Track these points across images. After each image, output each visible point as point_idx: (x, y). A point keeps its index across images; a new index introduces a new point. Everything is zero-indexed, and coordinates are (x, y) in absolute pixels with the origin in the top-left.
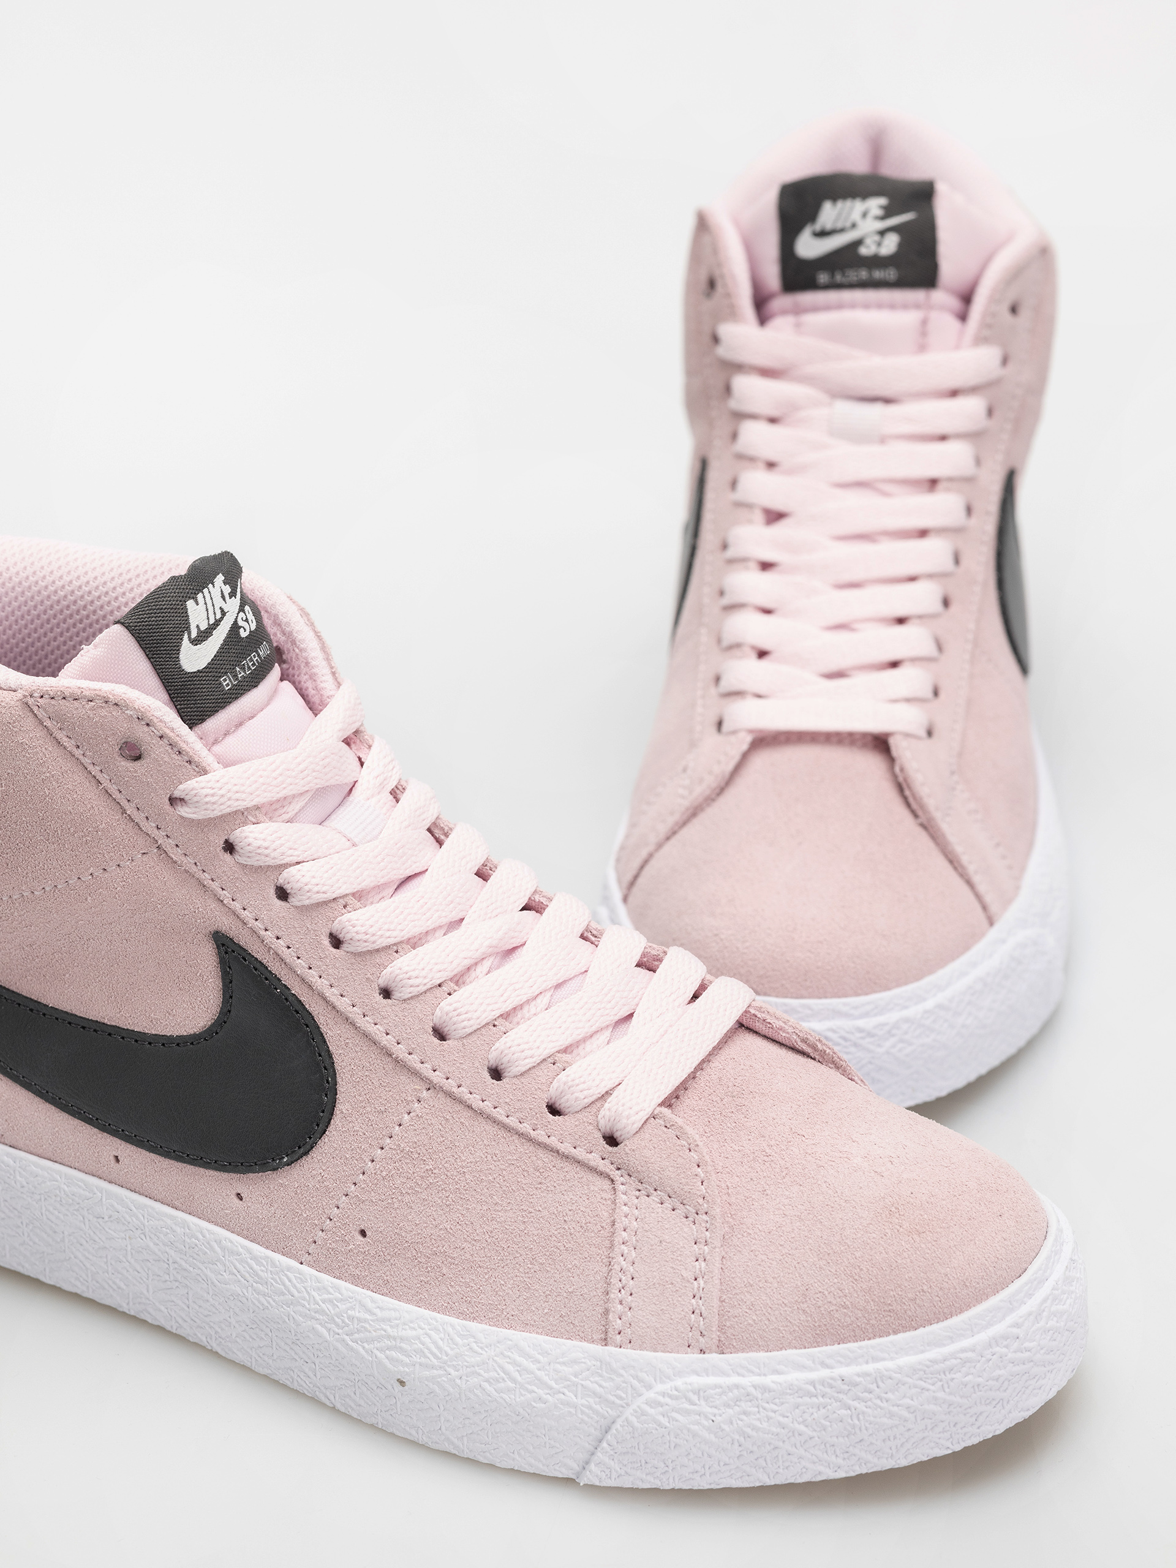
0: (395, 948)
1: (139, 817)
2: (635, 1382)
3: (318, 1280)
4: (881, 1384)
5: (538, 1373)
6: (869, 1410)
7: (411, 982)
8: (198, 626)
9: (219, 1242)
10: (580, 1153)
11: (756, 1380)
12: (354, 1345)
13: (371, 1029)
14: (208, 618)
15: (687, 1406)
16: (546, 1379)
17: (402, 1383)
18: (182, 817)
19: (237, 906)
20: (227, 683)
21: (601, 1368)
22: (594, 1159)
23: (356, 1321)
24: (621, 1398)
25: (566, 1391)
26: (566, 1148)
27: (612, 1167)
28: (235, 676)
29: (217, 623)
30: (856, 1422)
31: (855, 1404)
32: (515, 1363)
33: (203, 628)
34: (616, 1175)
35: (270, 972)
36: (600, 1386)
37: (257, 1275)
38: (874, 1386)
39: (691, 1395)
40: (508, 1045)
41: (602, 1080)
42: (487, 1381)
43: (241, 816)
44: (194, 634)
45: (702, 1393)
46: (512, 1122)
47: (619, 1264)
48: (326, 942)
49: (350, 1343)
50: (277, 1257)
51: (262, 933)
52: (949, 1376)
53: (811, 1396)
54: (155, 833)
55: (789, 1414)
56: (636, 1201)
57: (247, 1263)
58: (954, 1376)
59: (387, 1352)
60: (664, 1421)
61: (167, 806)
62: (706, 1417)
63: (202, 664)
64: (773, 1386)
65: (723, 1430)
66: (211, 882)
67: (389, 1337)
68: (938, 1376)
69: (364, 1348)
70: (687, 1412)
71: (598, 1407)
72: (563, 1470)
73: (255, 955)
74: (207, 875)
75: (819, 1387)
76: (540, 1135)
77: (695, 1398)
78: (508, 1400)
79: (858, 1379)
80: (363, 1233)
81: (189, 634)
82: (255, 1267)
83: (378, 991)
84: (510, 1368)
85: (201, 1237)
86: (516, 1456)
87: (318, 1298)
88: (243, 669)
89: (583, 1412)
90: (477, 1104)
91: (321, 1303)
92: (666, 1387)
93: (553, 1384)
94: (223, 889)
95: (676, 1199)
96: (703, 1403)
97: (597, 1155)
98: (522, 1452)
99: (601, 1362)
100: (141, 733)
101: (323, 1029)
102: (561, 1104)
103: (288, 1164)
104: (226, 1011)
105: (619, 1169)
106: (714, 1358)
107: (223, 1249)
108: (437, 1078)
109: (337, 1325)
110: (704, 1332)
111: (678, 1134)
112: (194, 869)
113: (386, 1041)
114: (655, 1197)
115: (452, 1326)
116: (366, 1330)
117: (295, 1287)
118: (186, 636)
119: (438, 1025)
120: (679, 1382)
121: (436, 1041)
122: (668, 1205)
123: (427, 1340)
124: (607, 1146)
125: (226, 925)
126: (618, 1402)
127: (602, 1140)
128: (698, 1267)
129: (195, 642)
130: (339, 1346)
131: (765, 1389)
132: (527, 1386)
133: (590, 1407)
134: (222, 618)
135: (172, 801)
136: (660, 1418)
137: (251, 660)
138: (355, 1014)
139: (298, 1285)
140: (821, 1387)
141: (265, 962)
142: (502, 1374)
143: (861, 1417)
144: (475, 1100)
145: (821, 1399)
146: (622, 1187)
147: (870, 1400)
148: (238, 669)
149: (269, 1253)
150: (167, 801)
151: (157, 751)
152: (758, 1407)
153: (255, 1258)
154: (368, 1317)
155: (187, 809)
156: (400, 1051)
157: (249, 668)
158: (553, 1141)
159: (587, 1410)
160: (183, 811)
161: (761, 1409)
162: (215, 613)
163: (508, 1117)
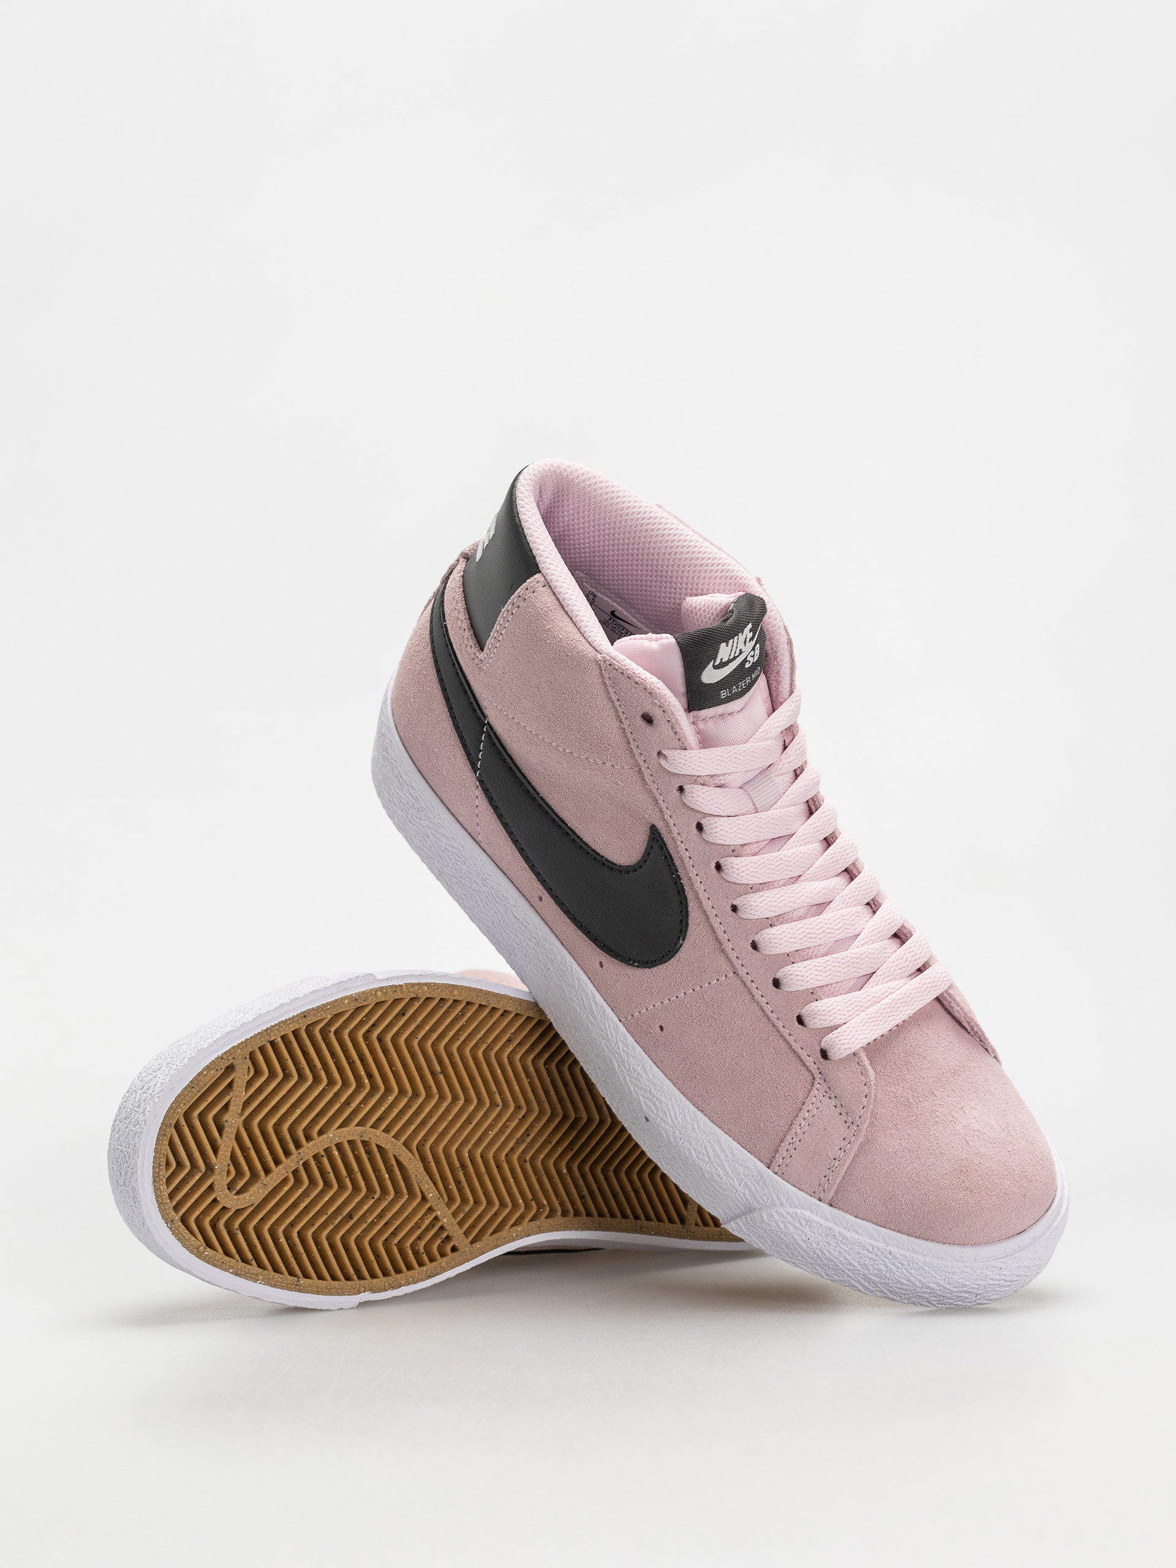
0: (751, 886)
1: (636, 751)
2: (775, 1198)
3: (625, 1037)
4: (910, 1264)
5: (724, 1162)
6: (898, 1273)
7: (752, 912)
8: (721, 659)
9: (579, 980)
10: (803, 1054)
11: (844, 1231)
12: (630, 1084)
13: (716, 925)
14: (730, 655)
15: (798, 1225)
16: (727, 1167)
17: (647, 1120)
18: (660, 764)
19: (671, 822)
20: (724, 694)
21: (760, 1180)
22: (809, 1061)
23: (636, 1073)
24: (763, 1200)
25: (735, 1180)
26: (796, 1046)
27: (817, 1071)
28: (731, 692)
29: (735, 658)
30: (888, 1275)
31: (892, 1267)
32: (714, 1150)
33: (724, 661)
34: (817, 1076)
35: (674, 863)
36: (755, 1188)
37: (593, 1011)
38: (906, 1263)
39: (803, 1221)
40: (791, 973)
41: (835, 1018)
42: (695, 1150)
43: (695, 780)
44: (717, 663)
45: (809, 1222)
46: (773, 1016)
47: (796, 1129)
48: (713, 865)
49: (628, 1081)
50: (608, 1010)
51: (679, 843)
52: (951, 1276)
53: (869, 1252)
54: (642, 763)
55: (852, 1255)
56: (822, 1098)
57: (590, 1001)
58: (954, 1277)
59: (646, 1100)
60: (782, 1226)
61: (655, 755)
62: (806, 1235)
63: (714, 681)
64: (850, 1238)
65: (812, 1245)
66: (662, 802)
67: (651, 1093)
68: (945, 1273)
69: (634, 1089)
70: (797, 1228)
71: (749, 1197)
72: (715, 1212)
73: (670, 850)
74: (662, 798)
75: (875, 1250)
76: (785, 1032)
77: (804, 1223)
78: (701, 1165)
79: (898, 1256)
80: (661, 1028)
81: (714, 663)
82: (593, 1006)
83: (730, 906)
84: (710, 1151)
85: (570, 970)
86: (693, 1191)
87: (621, 1047)
88: (737, 688)
89: (739, 1195)
90: (758, 997)
91: (621, 1050)
92: (791, 1210)
93: (730, 1172)
94: (667, 808)
95: (844, 1110)
96: (807, 1227)
97: (812, 1060)
98: (697, 1192)
99: (761, 1176)
100: (656, 713)
101: (690, 909)
102: (806, 1020)
103: (636, 966)
104: (639, 865)
105: (820, 1073)
106: (825, 1207)
107: (580, 985)
108: (742, 972)
109: (625, 1068)
110: (826, 1190)
111: (863, 1072)
112: (654, 791)
113: (721, 935)
114: (833, 1102)
115: (689, 1110)
116: (640, 1081)
117: (611, 1032)
118: (712, 663)
119: (756, 941)
120: (799, 1211)
121: (751, 949)
122: (838, 1110)
123: (671, 1109)
124: (820, 1057)
125: (660, 825)
126: (761, 1201)
127: (819, 1051)
128: (839, 1153)
129: (715, 667)
130: (622, 1078)
131: (845, 1238)
132: (715, 1164)
133: (744, 1195)
134: (738, 656)
135: (659, 753)
136: (780, 1224)
137: (745, 682)
138: (712, 913)
139: (613, 1033)
140: (877, 1250)
141: (673, 856)
142: (704, 1151)
143: (892, 1274)
144: (757, 994)
145: (874, 1256)
146: (818, 1086)
147: (901, 1269)
148: (734, 687)
149: (604, 1004)
150: (657, 753)
151: (662, 726)
152: (837, 1244)
153: (596, 1003)
154: (644, 1075)
155: (666, 763)
156: (728, 946)
157: (741, 687)
158: (791, 1039)
159: (742, 1195)
160: (663, 762)
161: (838, 1246)
162: (735, 653)
163: (772, 1012)
